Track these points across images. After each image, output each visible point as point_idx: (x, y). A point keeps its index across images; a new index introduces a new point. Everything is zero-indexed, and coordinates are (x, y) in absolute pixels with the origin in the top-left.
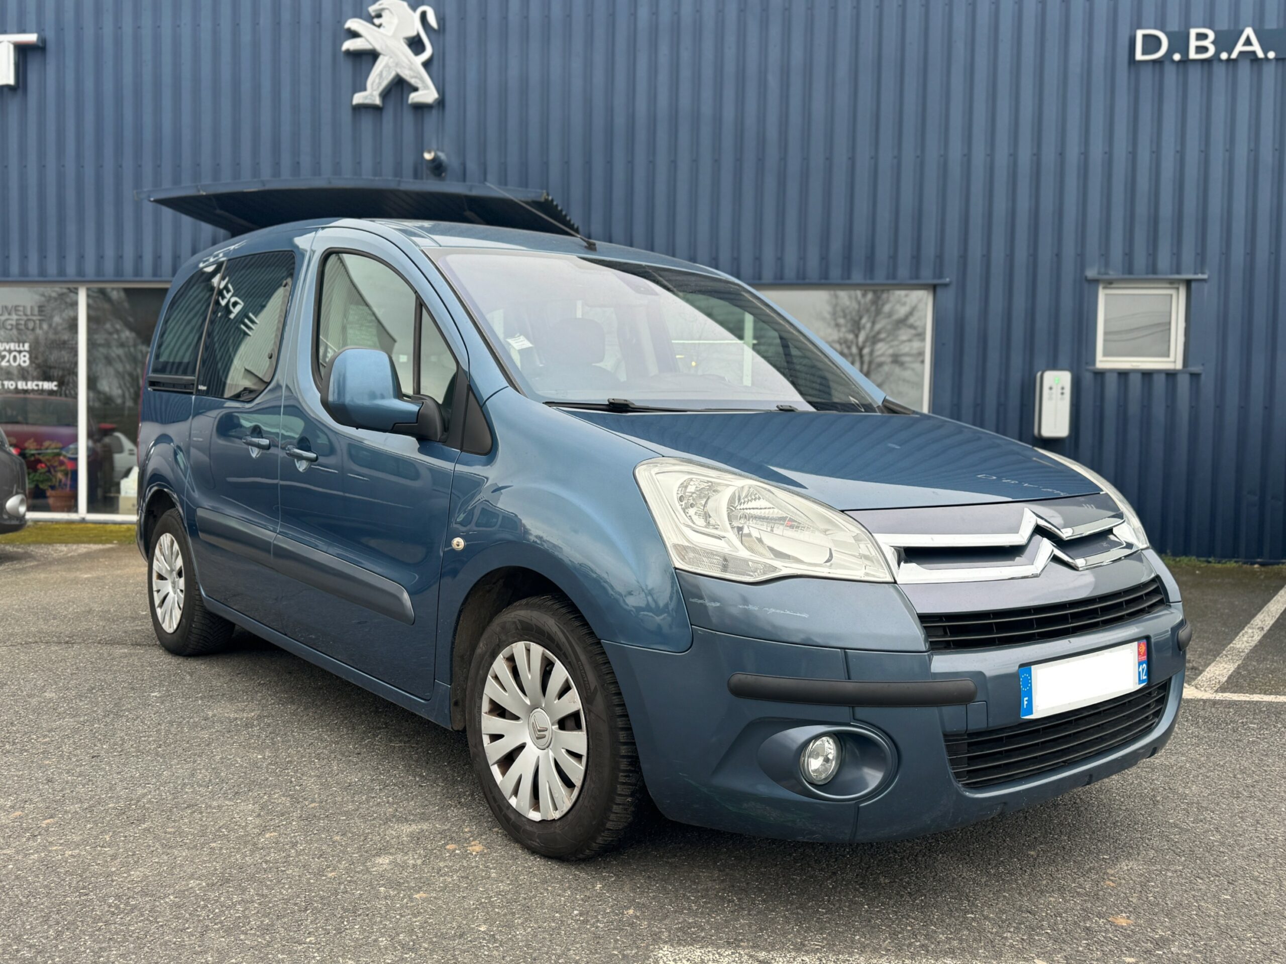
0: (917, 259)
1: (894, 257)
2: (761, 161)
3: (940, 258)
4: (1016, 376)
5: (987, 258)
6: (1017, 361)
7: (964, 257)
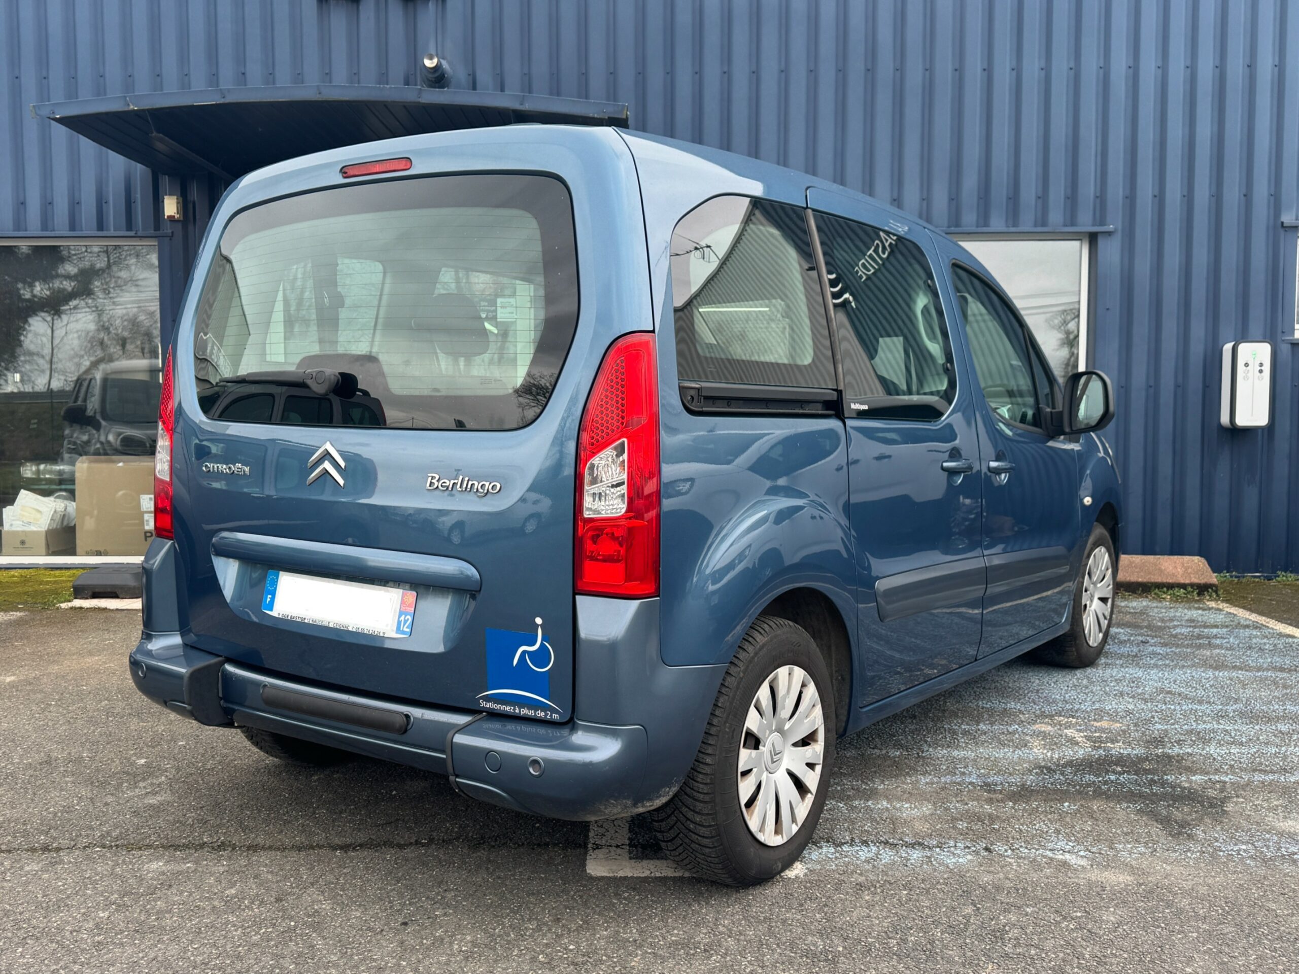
0: (1072, 199)
1: (1043, 198)
2: (871, 71)
3: (1101, 199)
4: (1197, 349)
5: (1160, 198)
6: (1198, 330)
7: (1131, 199)
